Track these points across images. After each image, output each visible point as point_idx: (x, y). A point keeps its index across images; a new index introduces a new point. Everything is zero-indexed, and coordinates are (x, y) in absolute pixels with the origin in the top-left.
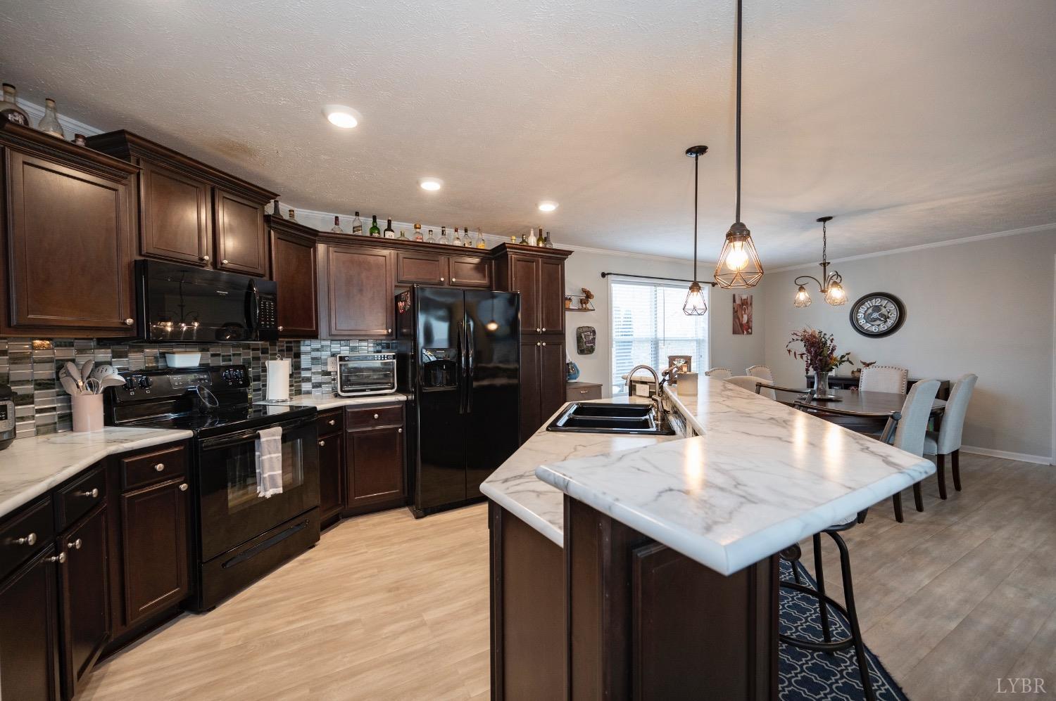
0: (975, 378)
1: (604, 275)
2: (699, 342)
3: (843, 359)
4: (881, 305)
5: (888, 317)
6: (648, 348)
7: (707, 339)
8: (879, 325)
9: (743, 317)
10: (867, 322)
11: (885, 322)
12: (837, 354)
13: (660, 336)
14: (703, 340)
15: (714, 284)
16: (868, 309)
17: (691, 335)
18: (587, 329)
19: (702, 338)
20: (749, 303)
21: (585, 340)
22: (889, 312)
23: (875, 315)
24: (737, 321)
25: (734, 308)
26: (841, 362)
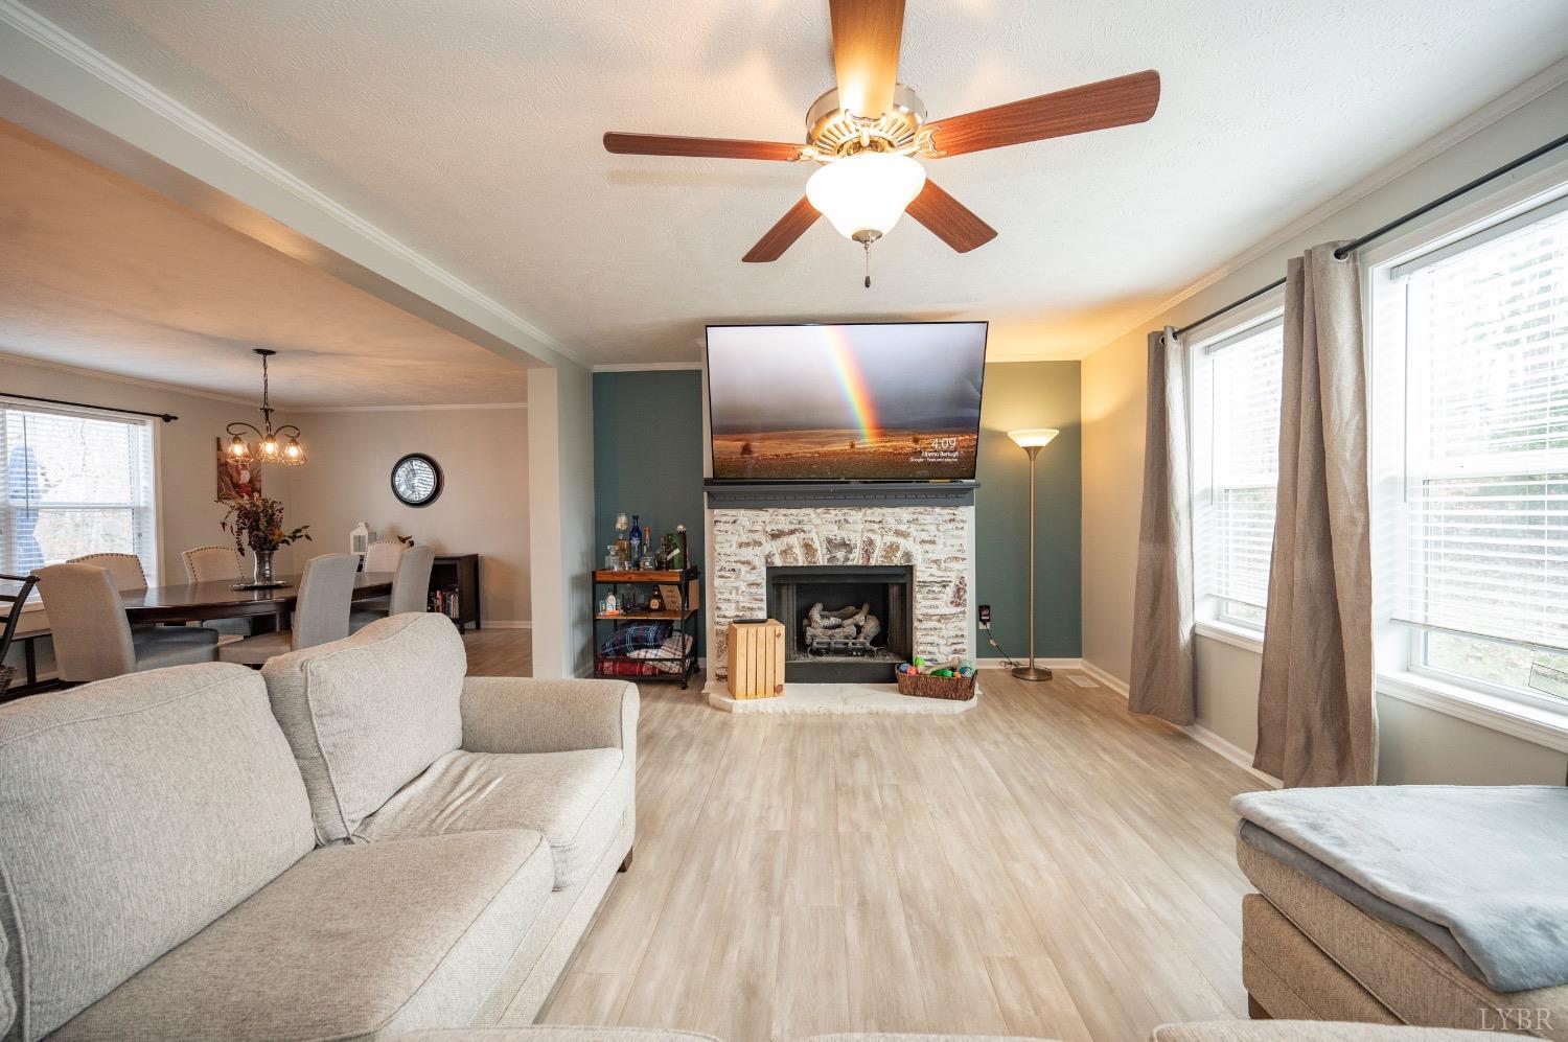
2: (137, 512)
3: (298, 535)
4: (421, 469)
7: (152, 506)
8: (419, 492)
9: (239, 474)
12: (286, 529)
14: (146, 508)
15: (167, 418)
17: (124, 498)
19: (142, 505)
23: (415, 480)
24: (227, 479)
25: (219, 460)
26: (294, 537)
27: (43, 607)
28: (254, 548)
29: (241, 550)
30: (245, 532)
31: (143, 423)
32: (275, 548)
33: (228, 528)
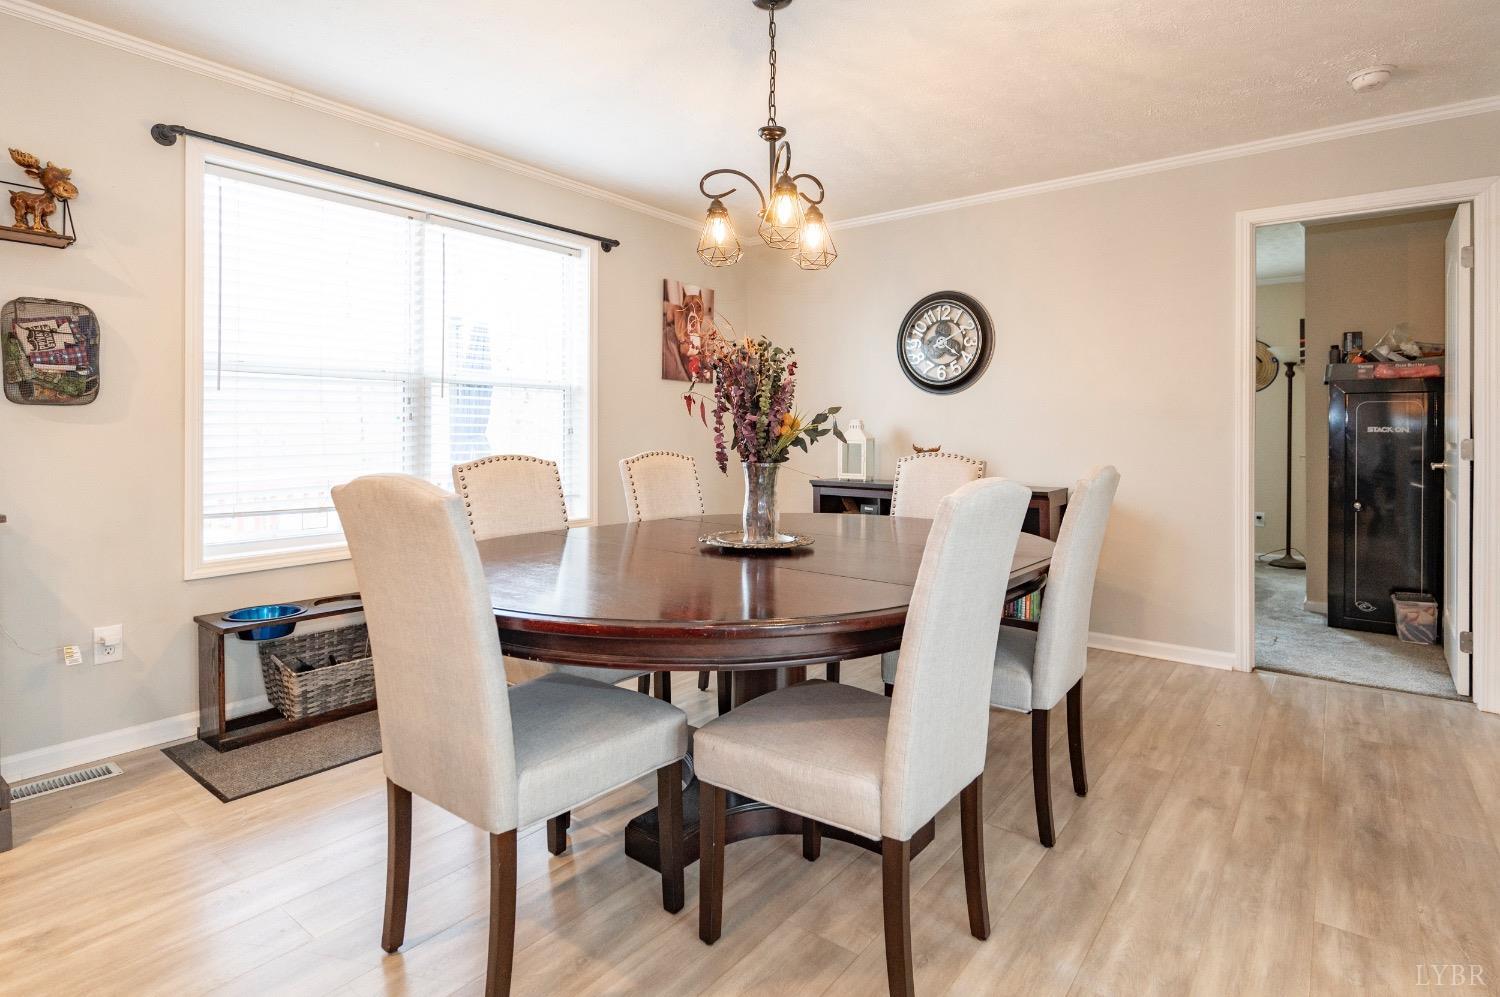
0: (1114, 479)
1: (164, 135)
2: (568, 394)
3: (821, 427)
4: (952, 321)
5: (964, 348)
6: (392, 403)
7: (585, 386)
8: (947, 365)
9: (688, 339)
10: (927, 358)
11: (957, 359)
12: (802, 409)
13: (432, 368)
14: (578, 389)
15: (607, 245)
16: (928, 328)
18: (67, 312)
19: (572, 381)
20: (705, 306)
21: (28, 348)
22: (964, 336)
23: (942, 342)
24: (674, 347)
25: (665, 315)
26: (814, 433)
27: (347, 554)
28: (745, 457)
29: (722, 458)
30: (729, 418)
31: (572, 252)
32: (782, 457)
33: (696, 408)
